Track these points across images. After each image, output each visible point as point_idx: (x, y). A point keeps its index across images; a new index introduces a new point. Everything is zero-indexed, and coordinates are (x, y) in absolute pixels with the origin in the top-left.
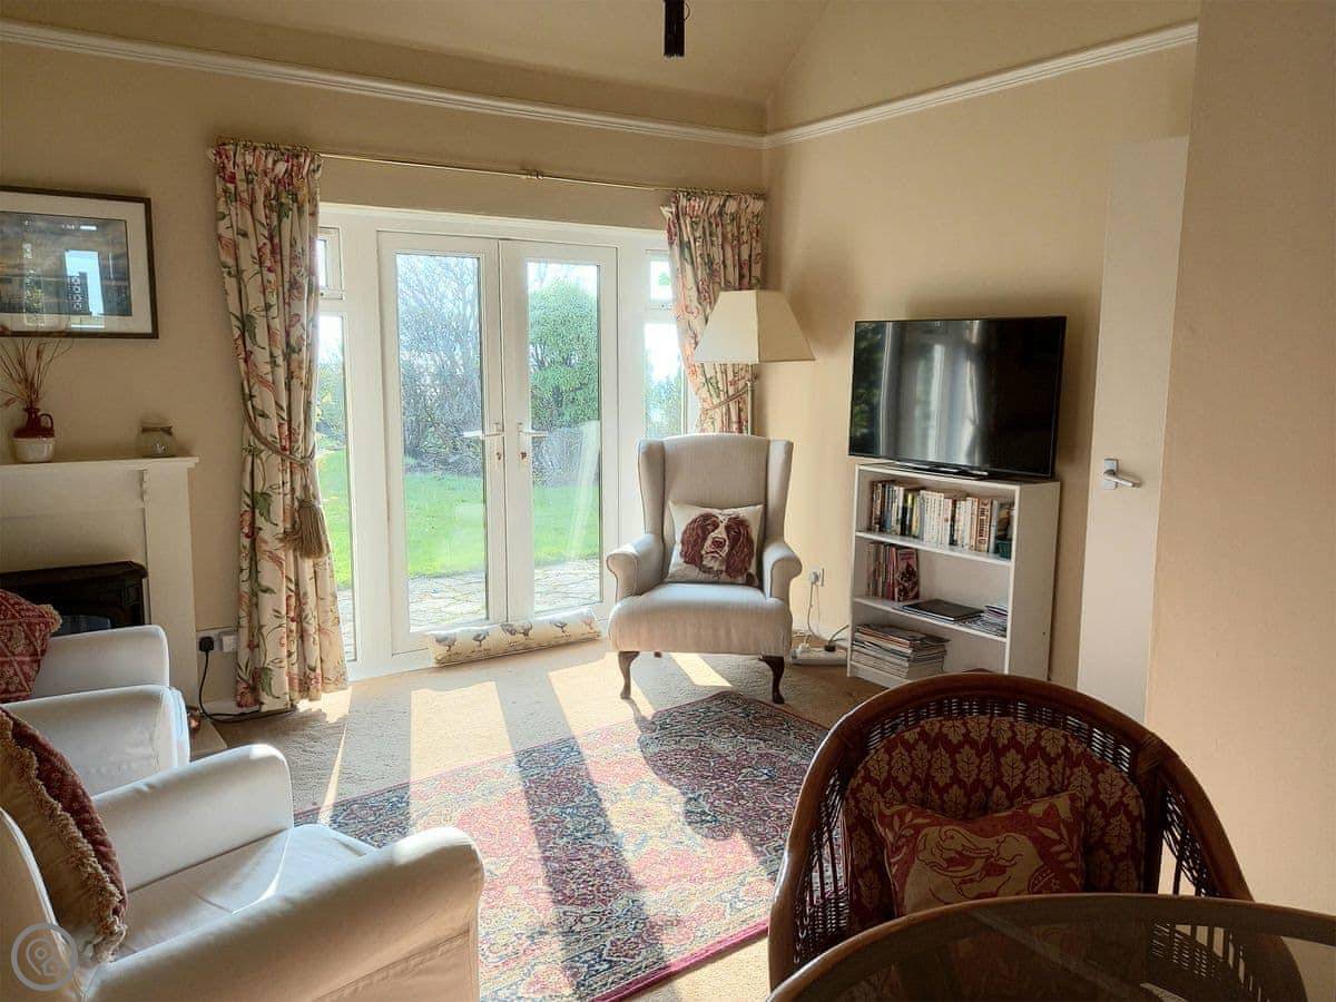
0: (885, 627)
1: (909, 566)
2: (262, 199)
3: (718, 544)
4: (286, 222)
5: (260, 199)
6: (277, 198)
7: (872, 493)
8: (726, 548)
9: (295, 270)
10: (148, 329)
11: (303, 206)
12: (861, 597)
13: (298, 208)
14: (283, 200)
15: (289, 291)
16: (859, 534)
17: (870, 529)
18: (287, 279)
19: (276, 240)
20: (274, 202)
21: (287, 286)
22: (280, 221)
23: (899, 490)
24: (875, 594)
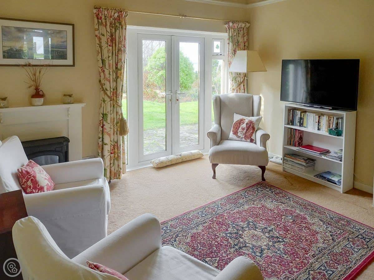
0: (294, 155)
1: (301, 136)
2: (109, 25)
3: (243, 129)
4: (118, 31)
5: (108, 24)
6: (115, 24)
7: (289, 113)
8: (245, 130)
9: (120, 45)
10: (72, 64)
11: (123, 26)
12: (286, 145)
13: (122, 27)
14: (117, 25)
15: (118, 52)
16: (285, 126)
17: (288, 124)
18: (117, 48)
19: (114, 37)
20: (113, 25)
21: (117, 51)
22: (115, 31)
23: (299, 113)
24: (290, 144)
